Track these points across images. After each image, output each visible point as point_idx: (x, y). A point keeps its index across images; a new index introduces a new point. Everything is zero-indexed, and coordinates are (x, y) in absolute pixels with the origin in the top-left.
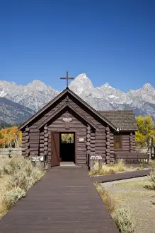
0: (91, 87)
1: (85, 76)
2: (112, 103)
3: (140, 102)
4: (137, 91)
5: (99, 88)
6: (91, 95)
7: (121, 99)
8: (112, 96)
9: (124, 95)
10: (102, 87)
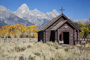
0: (28, 10)
1: (26, 5)
2: (38, 18)
3: (51, 18)
4: (50, 13)
5: (32, 11)
6: (28, 14)
7: (43, 16)
8: (38, 15)
9: (44, 15)
10: (34, 10)
